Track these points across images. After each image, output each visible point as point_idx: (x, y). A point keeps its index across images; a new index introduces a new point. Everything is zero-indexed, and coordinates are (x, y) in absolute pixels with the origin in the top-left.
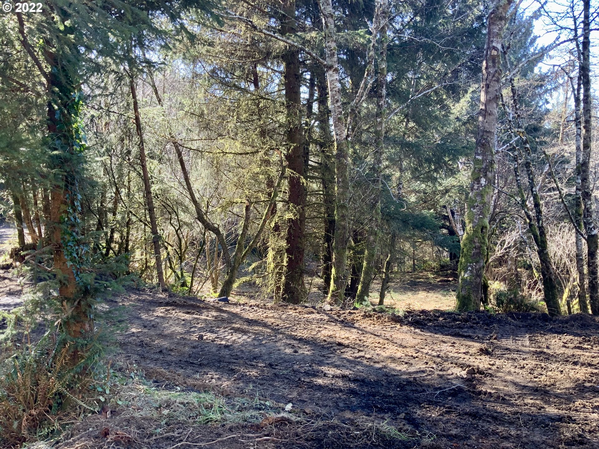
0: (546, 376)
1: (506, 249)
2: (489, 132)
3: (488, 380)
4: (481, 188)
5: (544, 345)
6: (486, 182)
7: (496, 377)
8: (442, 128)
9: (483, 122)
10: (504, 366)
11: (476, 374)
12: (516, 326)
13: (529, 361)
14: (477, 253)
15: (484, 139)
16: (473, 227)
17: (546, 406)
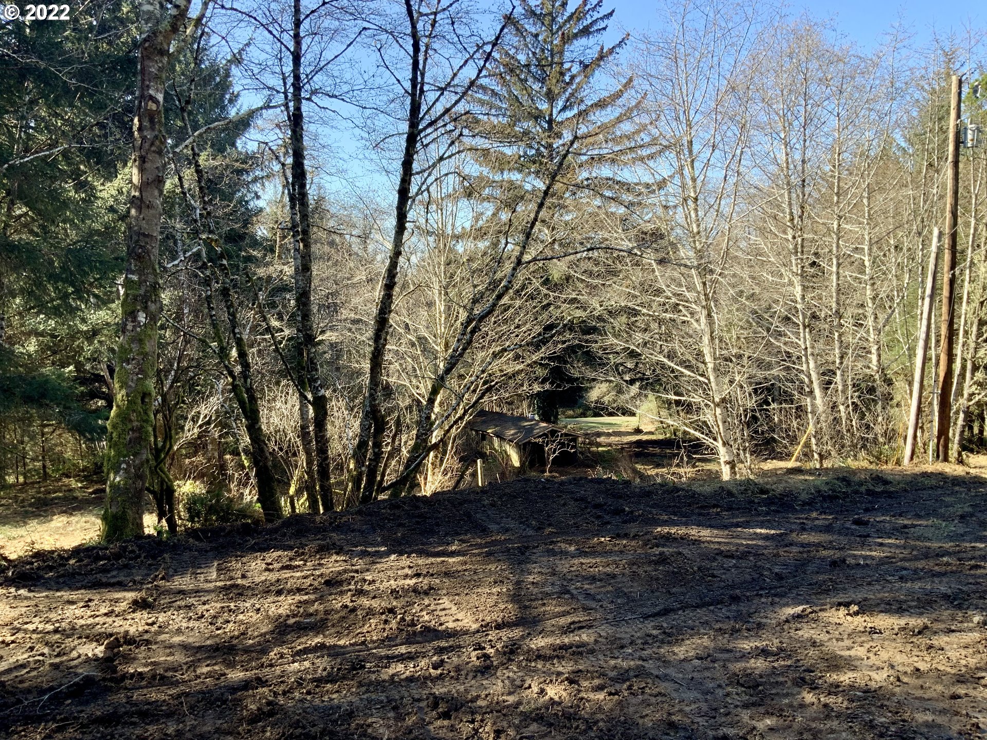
0: (235, 622)
1: (200, 427)
2: (148, 236)
3: (141, 653)
4: (138, 329)
5: (239, 574)
6: (146, 318)
7: (156, 643)
8: (83, 221)
9: (137, 218)
10: (171, 622)
11: (122, 646)
12: (200, 551)
13: (213, 604)
14: (136, 438)
15: (141, 247)
16: (128, 395)
17: (227, 671)
